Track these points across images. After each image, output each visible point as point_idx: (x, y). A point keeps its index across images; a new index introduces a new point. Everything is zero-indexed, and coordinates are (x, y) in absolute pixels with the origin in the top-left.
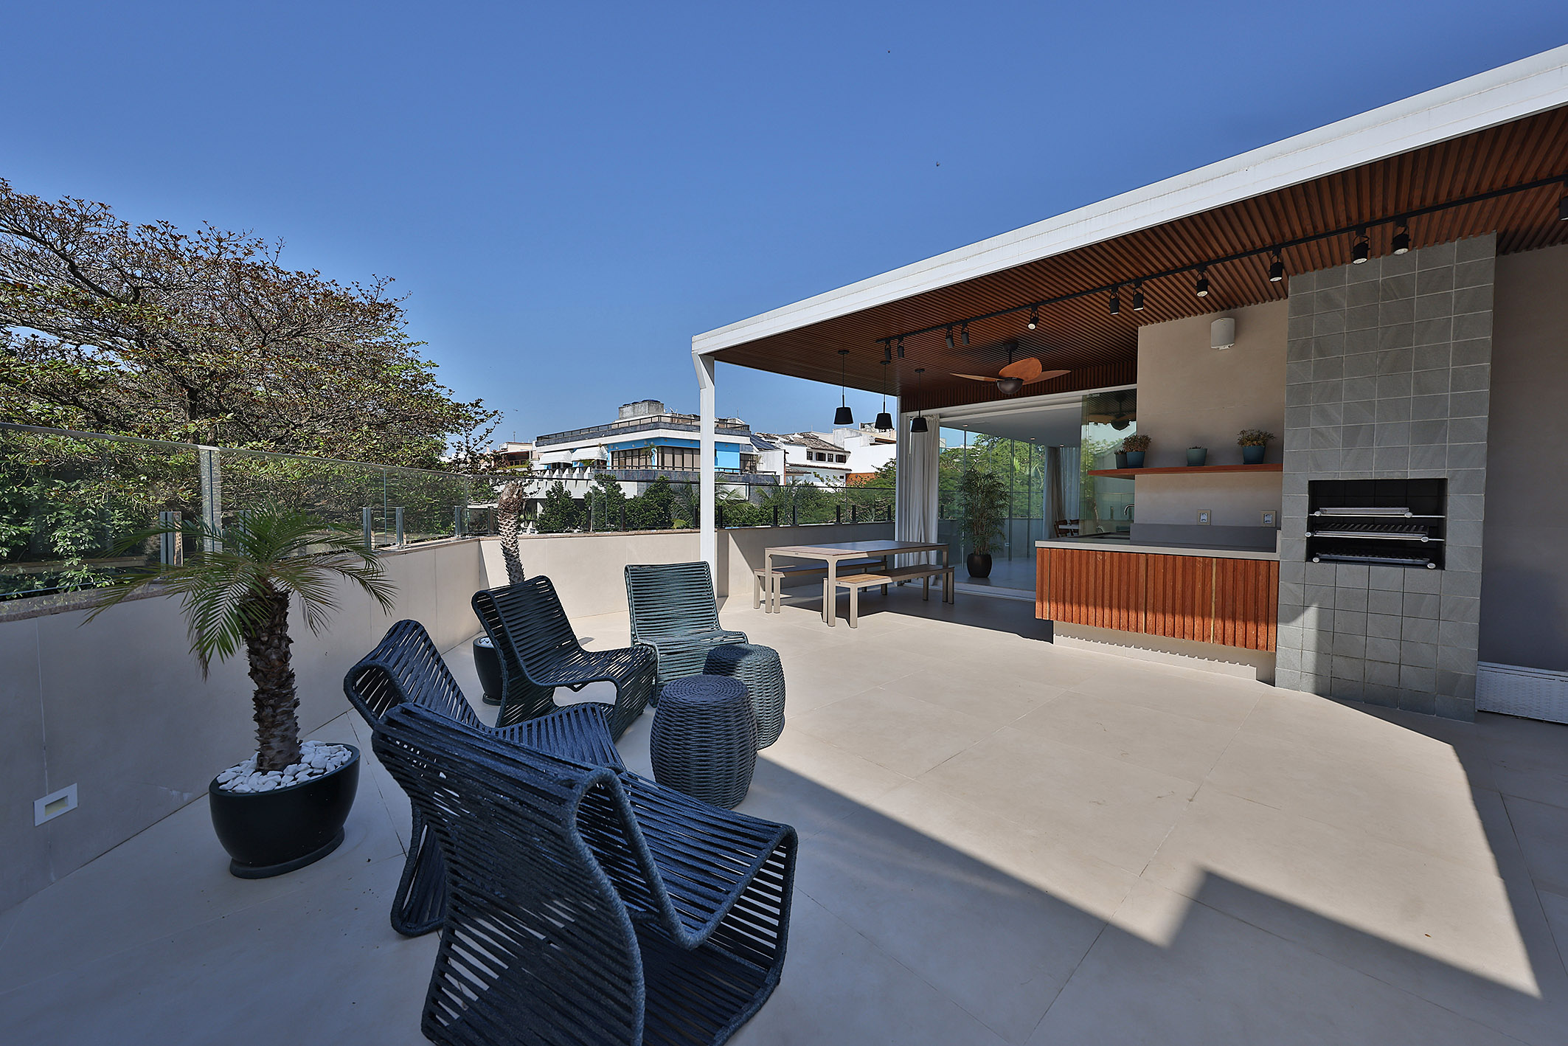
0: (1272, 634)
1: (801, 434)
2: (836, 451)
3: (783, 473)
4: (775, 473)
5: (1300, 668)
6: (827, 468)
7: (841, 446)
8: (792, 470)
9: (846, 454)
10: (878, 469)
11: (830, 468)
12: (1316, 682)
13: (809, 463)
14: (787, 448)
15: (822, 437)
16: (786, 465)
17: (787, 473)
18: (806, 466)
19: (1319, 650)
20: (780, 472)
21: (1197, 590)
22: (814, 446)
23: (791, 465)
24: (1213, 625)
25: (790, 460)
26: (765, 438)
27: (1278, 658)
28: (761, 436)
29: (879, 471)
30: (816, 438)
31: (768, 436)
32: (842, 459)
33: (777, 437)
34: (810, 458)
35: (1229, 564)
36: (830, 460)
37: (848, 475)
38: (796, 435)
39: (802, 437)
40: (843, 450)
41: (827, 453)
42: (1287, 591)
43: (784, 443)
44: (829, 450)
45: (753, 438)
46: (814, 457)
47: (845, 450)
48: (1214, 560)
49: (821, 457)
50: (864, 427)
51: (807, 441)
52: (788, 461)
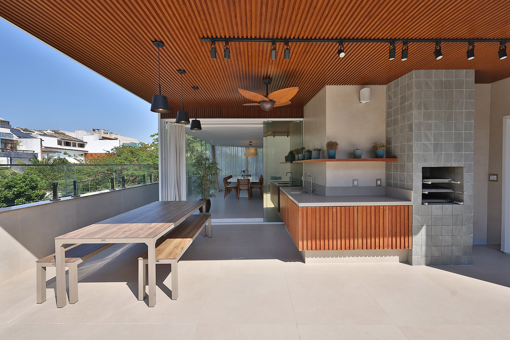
0: (410, 241)
1: (52, 131)
2: (78, 141)
3: (40, 151)
4: (34, 151)
5: (421, 255)
6: (73, 150)
7: (81, 139)
8: (46, 150)
9: (84, 143)
10: (108, 151)
11: (74, 150)
12: (426, 260)
13: (59, 147)
14: (43, 138)
15: (67, 133)
16: (43, 147)
17: (43, 152)
18: (57, 148)
19: (427, 245)
20: (38, 150)
21: (381, 223)
22: (63, 138)
23: (46, 147)
24: (388, 240)
25: (45, 144)
26: (24, 131)
27: (413, 251)
28: (20, 129)
29: (108, 153)
30: (64, 134)
31: (25, 130)
32: (82, 145)
33: (34, 131)
34: (60, 143)
35: (394, 208)
36: (74, 145)
37: (86, 154)
38: (49, 131)
39: (53, 133)
40: (82, 141)
41: (72, 142)
42: (416, 219)
43: (40, 135)
44: (73, 141)
45: (13, 130)
46: (63, 144)
47: (83, 141)
48: (387, 206)
49: (68, 144)
50: (94, 131)
51: (57, 135)
52: (43, 145)
